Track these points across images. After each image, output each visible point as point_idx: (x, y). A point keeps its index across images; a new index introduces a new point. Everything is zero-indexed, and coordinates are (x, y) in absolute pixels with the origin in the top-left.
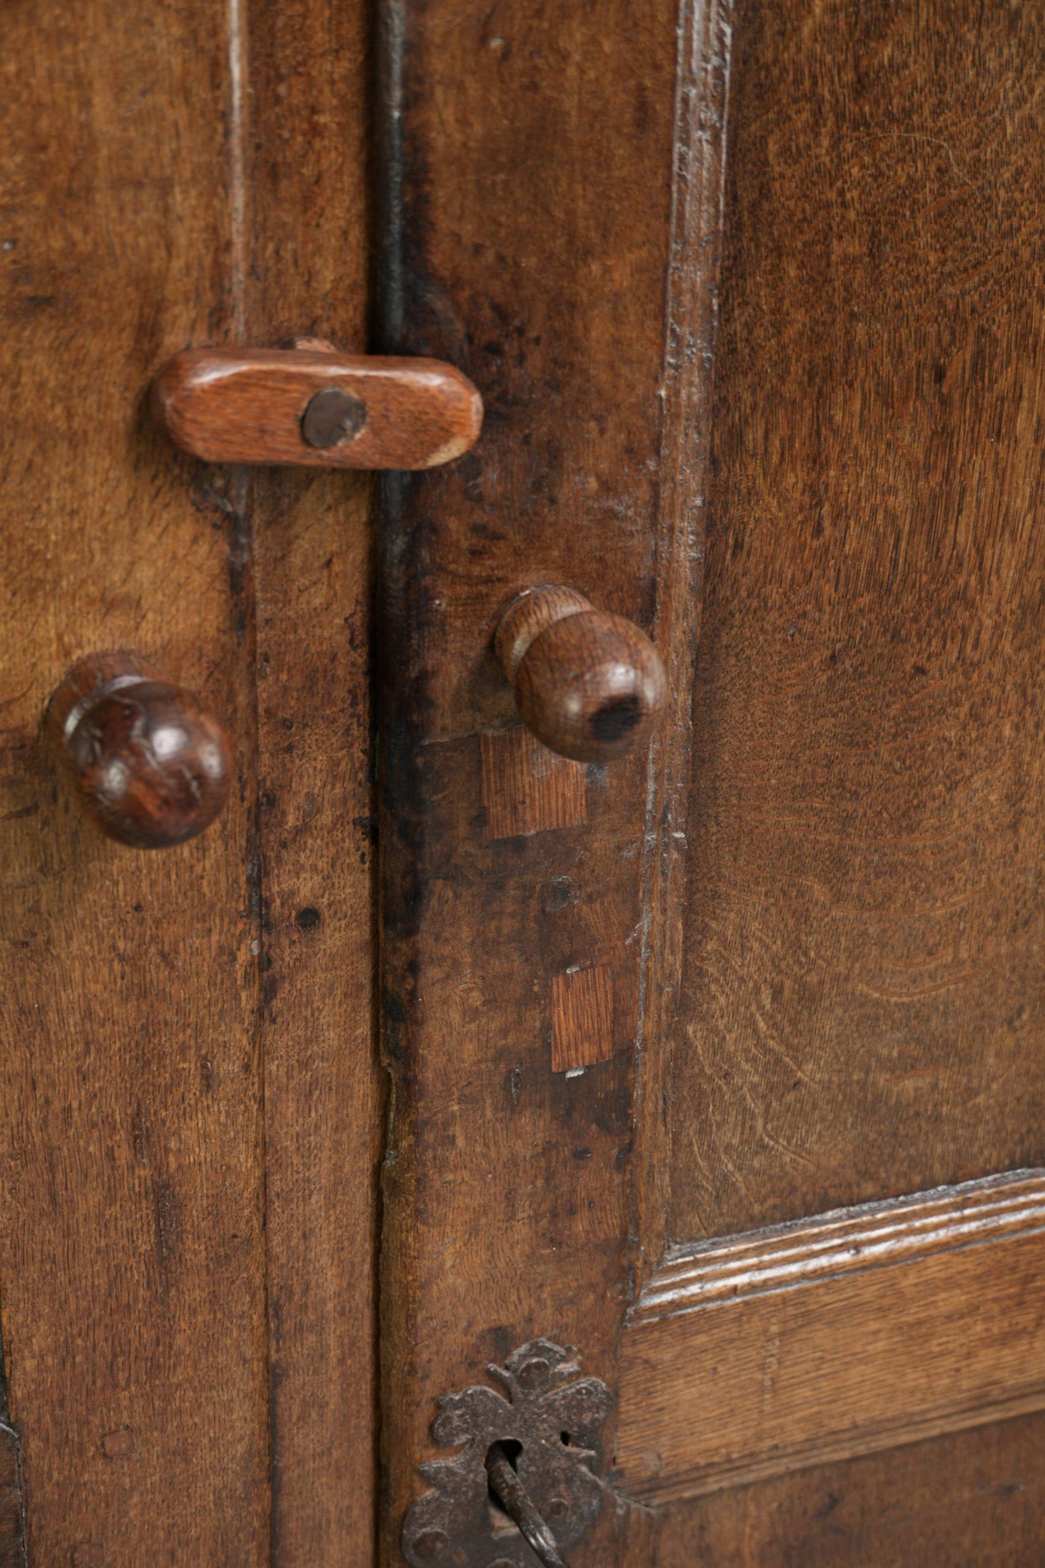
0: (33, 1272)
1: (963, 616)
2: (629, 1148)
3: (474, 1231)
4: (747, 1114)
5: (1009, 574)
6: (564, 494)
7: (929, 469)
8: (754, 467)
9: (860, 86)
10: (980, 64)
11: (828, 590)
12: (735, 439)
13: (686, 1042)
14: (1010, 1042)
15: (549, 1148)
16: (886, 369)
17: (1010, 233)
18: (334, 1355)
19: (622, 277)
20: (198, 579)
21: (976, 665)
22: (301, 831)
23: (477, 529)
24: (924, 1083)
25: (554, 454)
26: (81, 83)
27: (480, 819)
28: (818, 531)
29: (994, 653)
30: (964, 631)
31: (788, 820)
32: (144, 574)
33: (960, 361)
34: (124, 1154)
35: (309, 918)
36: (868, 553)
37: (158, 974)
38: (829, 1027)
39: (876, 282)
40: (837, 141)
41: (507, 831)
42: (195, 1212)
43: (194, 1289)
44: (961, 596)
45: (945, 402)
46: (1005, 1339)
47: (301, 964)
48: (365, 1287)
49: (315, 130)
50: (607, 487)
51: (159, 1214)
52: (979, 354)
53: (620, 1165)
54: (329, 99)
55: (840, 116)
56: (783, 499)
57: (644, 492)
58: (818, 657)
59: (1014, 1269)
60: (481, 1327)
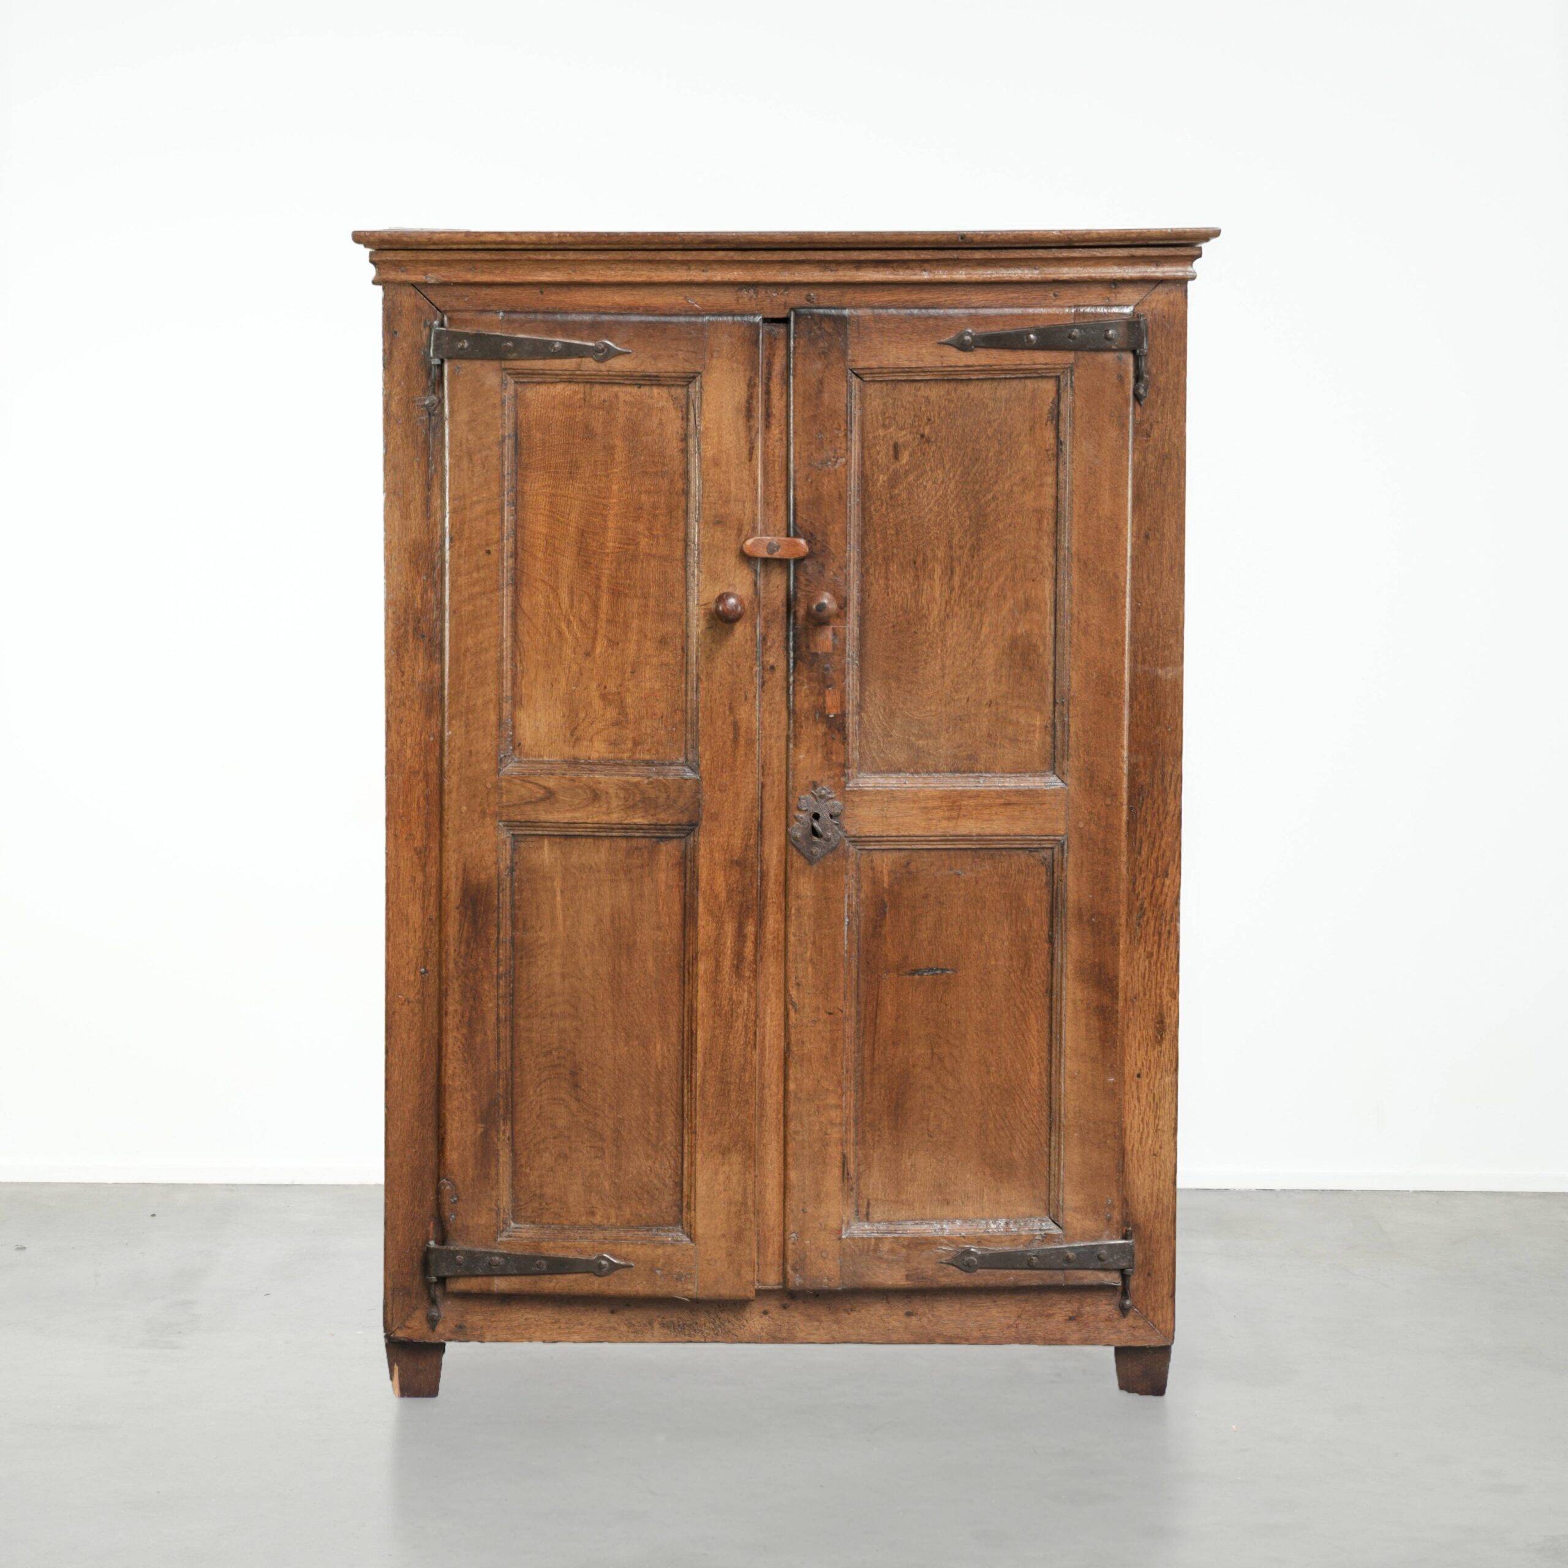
0: (706, 738)
1: (925, 621)
2: (845, 739)
3: (808, 752)
4: (879, 741)
5: (936, 613)
6: (825, 575)
7: (914, 584)
8: (872, 578)
9: (891, 498)
10: (918, 496)
11: (891, 609)
12: (867, 571)
13: (861, 718)
14: (947, 736)
15: (825, 734)
16: (902, 560)
17: (929, 533)
18: (776, 783)
19: (837, 529)
20: (748, 582)
21: (929, 633)
22: (770, 647)
23: (807, 580)
24: (925, 743)
25: (823, 565)
26: (729, 481)
27: (808, 647)
28: (888, 595)
29: (934, 631)
30: (926, 625)
31: (885, 665)
32: (737, 580)
33: (920, 560)
34: (727, 713)
35: (772, 668)
36: (901, 602)
37: (735, 670)
38: (898, 721)
39: (898, 540)
40: (887, 509)
41: (814, 651)
42: (742, 731)
43: (742, 751)
44: (924, 616)
45: (917, 569)
46: (949, 819)
47: (770, 679)
48: (784, 767)
49: (777, 497)
50: (835, 574)
51: (734, 729)
52: (924, 559)
53: (843, 743)
54: (779, 491)
55: (887, 504)
56: (880, 586)
57: (843, 577)
58: (890, 625)
59: (950, 798)
60: (810, 779)
